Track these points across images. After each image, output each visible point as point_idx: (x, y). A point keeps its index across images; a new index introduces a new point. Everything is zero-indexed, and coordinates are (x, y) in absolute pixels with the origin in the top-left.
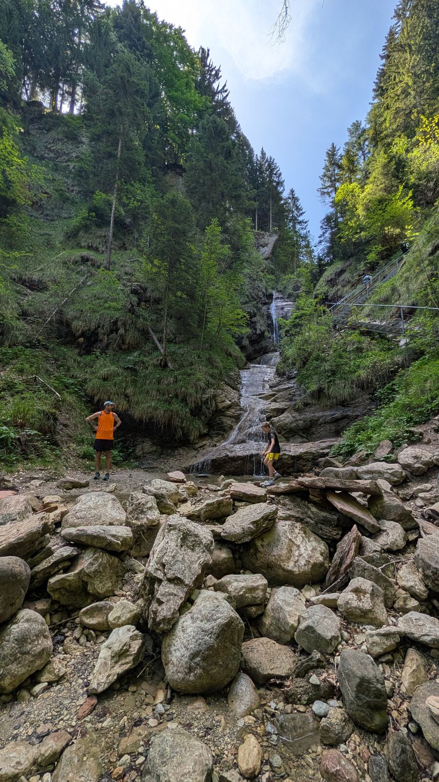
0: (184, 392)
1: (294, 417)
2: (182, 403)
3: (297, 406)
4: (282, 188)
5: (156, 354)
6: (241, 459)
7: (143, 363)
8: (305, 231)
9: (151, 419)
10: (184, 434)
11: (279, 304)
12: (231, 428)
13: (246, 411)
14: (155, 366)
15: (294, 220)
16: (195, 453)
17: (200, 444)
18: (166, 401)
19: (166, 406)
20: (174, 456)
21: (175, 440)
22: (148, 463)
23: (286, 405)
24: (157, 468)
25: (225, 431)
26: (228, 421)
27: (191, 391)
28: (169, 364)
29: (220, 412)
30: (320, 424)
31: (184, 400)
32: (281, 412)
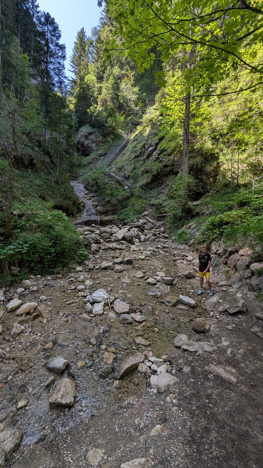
0: (69, 196)
1: (102, 208)
2: (69, 200)
3: (103, 205)
12: (83, 210)
14: (53, 182)
23: (98, 204)
28: (59, 182)
29: (79, 204)
30: (109, 211)
32: (97, 206)
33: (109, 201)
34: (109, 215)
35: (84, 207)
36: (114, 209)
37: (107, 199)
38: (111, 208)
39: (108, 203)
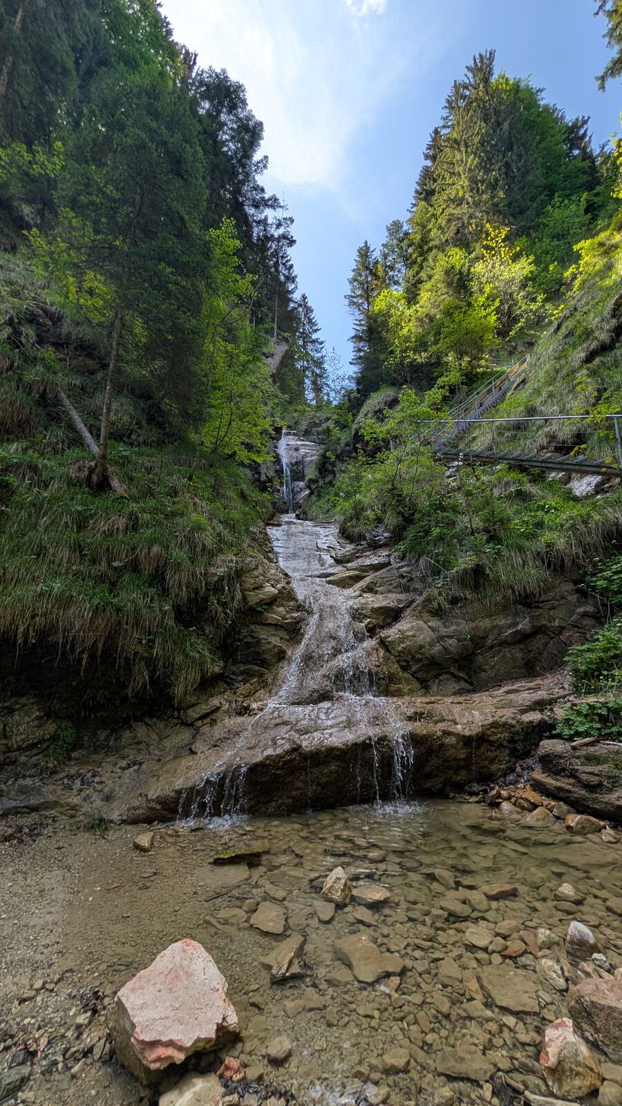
0: (158, 556)
1: (433, 629)
2: (151, 585)
3: (435, 605)
4: (293, 286)
5: (75, 453)
6: (337, 758)
7: (33, 468)
8: (320, 355)
9: (44, 634)
10: (154, 682)
11: (291, 443)
12: (281, 656)
13: (310, 613)
14: (70, 483)
15: (306, 337)
16: (185, 735)
17: (204, 708)
18: (100, 579)
19: (100, 595)
20: (117, 750)
21: (125, 699)
22: (23, 791)
23: (400, 601)
24: (56, 804)
25: (264, 663)
26: (274, 640)
27: (179, 554)
28: (115, 483)
29: (253, 614)
30: (492, 647)
31: (158, 578)
32: (392, 615)
33: (478, 571)
34: (497, 682)
35: (294, 631)
36: (524, 625)
37: (465, 561)
38: (502, 621)
39: (476, 587)
